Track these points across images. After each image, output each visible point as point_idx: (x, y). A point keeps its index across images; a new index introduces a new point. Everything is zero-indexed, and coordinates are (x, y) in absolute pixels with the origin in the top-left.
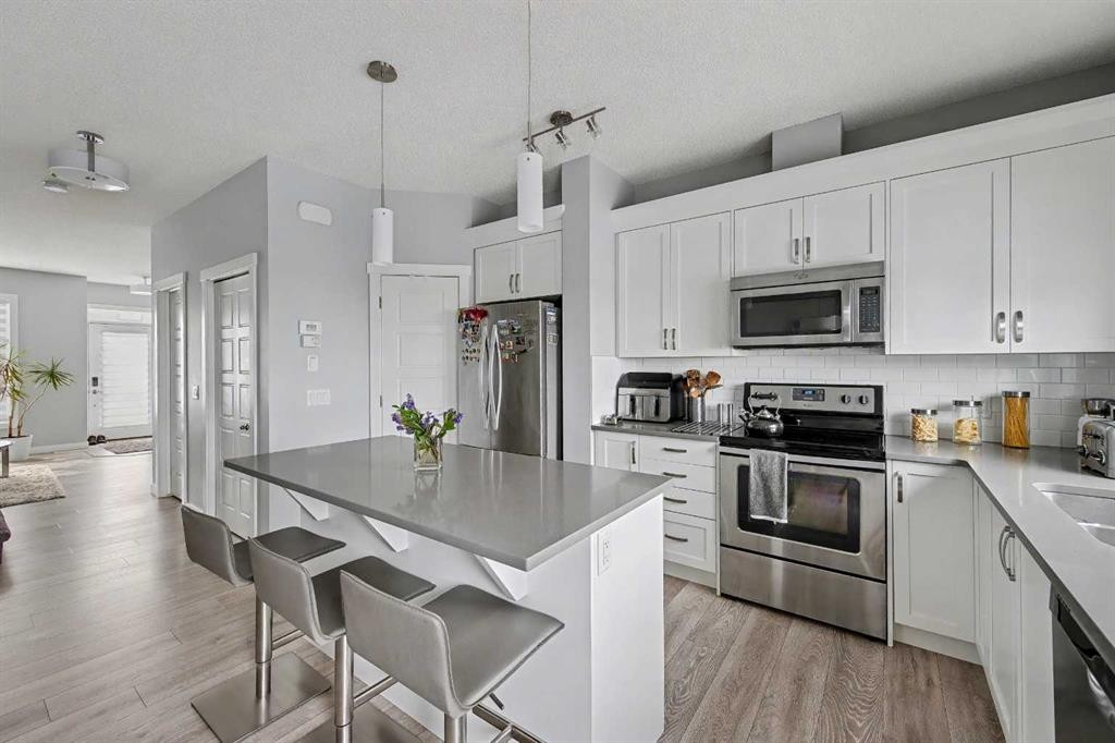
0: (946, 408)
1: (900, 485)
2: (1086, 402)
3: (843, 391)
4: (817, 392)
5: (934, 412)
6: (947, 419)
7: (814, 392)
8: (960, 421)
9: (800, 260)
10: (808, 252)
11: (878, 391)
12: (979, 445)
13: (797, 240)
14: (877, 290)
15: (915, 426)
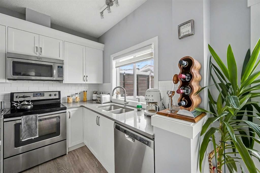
0: (74, 95)
1: (70, 114)
2: (94, 92)
3: (50, 93)
4: (42, 94)
5: (72, 96)
6: (74, 97)
7: (40, 94)
8: (77, 98)
9: (38, 54)
10: (41, 52)
11: (59, 92)
12: (80, 102)
13: (37, 47)
14: (62, 67)
15: (68, 100)
